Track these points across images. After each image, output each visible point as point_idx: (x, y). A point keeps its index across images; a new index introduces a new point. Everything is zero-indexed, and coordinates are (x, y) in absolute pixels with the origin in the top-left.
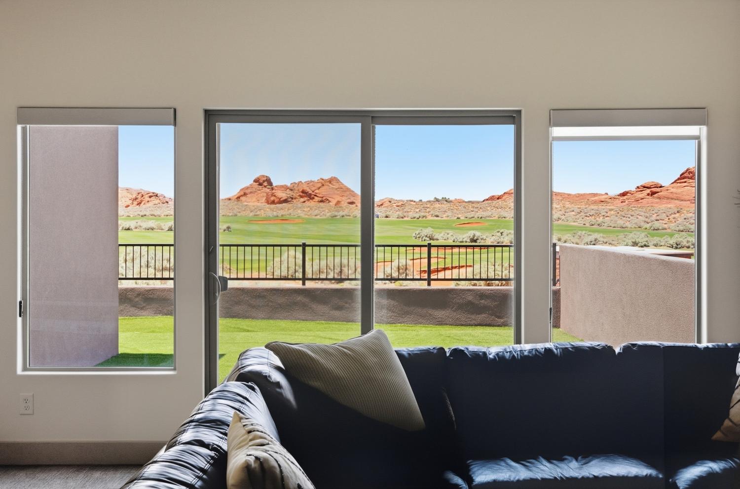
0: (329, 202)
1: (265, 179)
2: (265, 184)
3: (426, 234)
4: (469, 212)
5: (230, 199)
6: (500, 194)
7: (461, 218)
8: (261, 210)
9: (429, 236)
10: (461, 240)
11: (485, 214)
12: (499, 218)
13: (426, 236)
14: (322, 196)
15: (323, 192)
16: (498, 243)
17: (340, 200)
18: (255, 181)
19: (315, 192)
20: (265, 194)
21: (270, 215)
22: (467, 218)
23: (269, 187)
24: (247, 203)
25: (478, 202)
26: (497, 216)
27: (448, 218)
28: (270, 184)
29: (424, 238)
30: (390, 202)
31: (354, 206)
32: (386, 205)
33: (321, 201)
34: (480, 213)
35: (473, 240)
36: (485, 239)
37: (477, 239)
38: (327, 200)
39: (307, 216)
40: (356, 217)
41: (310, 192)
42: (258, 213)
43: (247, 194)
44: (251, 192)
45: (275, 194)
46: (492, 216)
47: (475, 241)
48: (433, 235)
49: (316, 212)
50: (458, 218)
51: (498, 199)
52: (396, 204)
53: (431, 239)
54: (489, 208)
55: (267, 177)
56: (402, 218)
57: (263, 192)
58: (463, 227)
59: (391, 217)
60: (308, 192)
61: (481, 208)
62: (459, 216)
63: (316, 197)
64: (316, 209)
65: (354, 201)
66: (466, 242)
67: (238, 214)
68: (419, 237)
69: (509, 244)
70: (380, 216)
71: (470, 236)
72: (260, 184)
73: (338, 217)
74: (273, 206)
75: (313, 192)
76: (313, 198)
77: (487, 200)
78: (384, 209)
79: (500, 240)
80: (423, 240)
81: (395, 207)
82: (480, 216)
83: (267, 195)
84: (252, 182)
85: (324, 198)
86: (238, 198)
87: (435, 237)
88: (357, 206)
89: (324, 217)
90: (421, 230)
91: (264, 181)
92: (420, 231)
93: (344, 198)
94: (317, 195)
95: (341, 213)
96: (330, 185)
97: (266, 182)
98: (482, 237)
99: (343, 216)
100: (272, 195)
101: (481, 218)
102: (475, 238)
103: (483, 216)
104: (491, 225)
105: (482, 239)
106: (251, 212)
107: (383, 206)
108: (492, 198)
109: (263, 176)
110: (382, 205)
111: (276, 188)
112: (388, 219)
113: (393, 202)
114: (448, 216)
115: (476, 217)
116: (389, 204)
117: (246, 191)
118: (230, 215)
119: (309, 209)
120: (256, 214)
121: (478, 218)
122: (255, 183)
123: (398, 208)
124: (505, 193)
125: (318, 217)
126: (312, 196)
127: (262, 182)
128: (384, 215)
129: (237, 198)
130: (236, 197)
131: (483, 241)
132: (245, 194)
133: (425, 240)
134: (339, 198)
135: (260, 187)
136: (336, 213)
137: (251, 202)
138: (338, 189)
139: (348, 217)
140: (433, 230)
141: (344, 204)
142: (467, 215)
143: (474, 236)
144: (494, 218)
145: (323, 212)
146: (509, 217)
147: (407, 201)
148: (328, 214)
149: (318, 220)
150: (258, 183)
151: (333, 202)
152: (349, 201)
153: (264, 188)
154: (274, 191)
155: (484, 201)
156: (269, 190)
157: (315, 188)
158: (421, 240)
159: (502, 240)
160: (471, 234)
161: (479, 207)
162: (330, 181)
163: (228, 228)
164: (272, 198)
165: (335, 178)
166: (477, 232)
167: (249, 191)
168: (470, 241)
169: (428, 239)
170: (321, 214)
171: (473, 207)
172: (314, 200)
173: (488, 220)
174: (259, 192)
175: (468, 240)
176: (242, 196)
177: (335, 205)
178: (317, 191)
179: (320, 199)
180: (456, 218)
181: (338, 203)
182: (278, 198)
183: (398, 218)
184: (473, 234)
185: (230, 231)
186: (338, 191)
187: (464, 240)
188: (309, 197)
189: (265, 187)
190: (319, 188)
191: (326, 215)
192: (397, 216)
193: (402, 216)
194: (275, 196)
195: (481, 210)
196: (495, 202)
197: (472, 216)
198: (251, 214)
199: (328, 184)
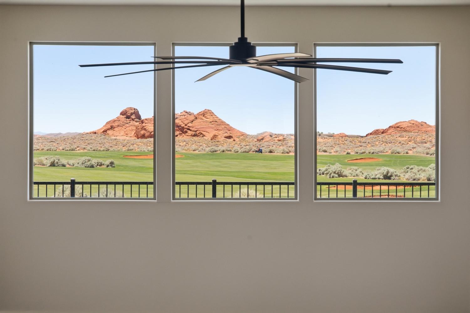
0: (203, 136)
1: (133, 111)
2: (133, 117)
3: (334, 171)
4: (358, 147)
5: (95, 133)
6: (385, 128)
7: (352, 153)
8: (134, 144)
9: (338, 173)
10: (373, 177)
11: (376, 149)
12: (392, 153)
13: (335, 173)
14: (196, 130)
15: (197, 125)
16: (414, 180)
17: (217, 134)
18: (123, 113)
19: (188, 125)
20: (135, 128)
21: (145, 150)
22: (357, 153)
23: (137, 120)
24: (115, 137)
25: (362, 137)
26: (390, 151)
27: (337, 154)
28: (139, 117)
29: (332, 174)
30: (271, 136)
31: (232, 140)
32: (267, 139)
33: (194, 135)
34: (369, 149)
35: (387, 177)
36: (400, 176)
37: (391, 176)
38: (202, 134)
39: (184, 151)
40: (237, 152)
41: (183, 125)
42: (131, 147)
43: (115, 128)
44: (118, 126)
45: (145, 127)
46: (385, 151)
47: (389, 178)
48: (342, 172)
49: (194, 147)
50: (348, 153)
51: (383, 133)
52: (277, 139)
53: (340, 175)
54: (377, 143)
55: (135, 109)
56: (288, 153)
57: (132, 125)
58: (357, 163)
59: (276, 152)
60: (180, 126)
61: (369, 143)
62: (349, 151)
63: (189, 131)
64: (193, 144)
65: (231, 135)
66: (379, 179)
67: (110, 148)
68: (327, 174)
69: (426, 182)
70: (263, 151)
71: (384, 173)
72: (128, 117)
73: (218, 152)
74: (145, 140)
75: (186, 125)
76: (186, 132)
77: (371, 134)
78: (266, 143)
79: (416, 176)
80: (331, 176)
81: (277, 141)
82: (372, 151)
83: (136, 128)
84: (118, 115)
85: (198, 132)
86: (105, 131)
87: (344, 174)
88: (234, 140)
89: (203, 152)
90: (329, 166)
91: (132, 114)
92: (328, 168)
93: (220, 132)
94: (191, 129)
95: (221, 148)
96: (204, 118)
97: (134, 115)
98: (396, 174)
99: (223, 151)
100: (142, 129)
101: (373, 153)
102: (389, 174)
103: (375, 151)
104: (386, 160)
105: (396, 176)
106: (123, 147)
107: (263, 141)
108: (376, 132)
109: (131, 108)
110: (262, 139)
111: (146, 121)
112: (272, 154)
113: (274, 136)
114: (337, 152)
115: (367, 152)
116: (270, 138)
117: (113, 124)
118: (102, 149)
119: (185, 143)
120: (130, 148)
121: (370, 153)
122: (122, 116)
123: (280, 142)
124: (390, 127)
125: (197, 152)
126: (185, 130)
127: (129, 114)
128: (268, 150)
129: (103, 132)
130: (102, 130)
131: (397, 178)
132: (112, 128)
133: (333, 177)
134: (216, 133)
135: (127, 120)
136: (216, 148)
137: (120, 135)
138: (213, 123)
139: (229, 152)
140: (341, 166)
141: (221, 138)
142: (356, 150)
143: (388, 172)
144: (387, 153)
145: (201, 147)
146: (403, 153)
147: (287, 135)
148: (208, 149)
149: (197, 155)
150: (125, 116)
151: (209, 136)
152: (226, 135)
153: (131, 121)
154: (144, 125)
155: (367, 135)
156: (138, 123)
157: (188, 121)
158: (328, 177)
159: (418, 176)
160: (384, 170)
161: (367, 142)
162: (204, 114)
163: (112, 163)
164: (142, 132)
165: (209, 110)
166: (391, 169)
167: (117, 124)
168: (383, 178)
169: (337, 176)
170: (200, 149)
171: (360, 142)
172: (187, 134)
173: (381, 156)
174: (127, 125)
175: (382, 177)
176: (108, 129)
177: (211, 140)
178: (190, 125)
179: (194, 133)
180: (345, 153)
181: (215, 137)
182: (149, 132)
183: (283, 153)
184: (386, 171)
185: (114, 167)
186: (212, 124)
187: (377, 177)
188: (182, 131)
189: (133, 120)
190: (192, 121)
191: (205, 150)
192: (282, 151)
193: (287, 151)
194: (145, 129)
195: (370, 145)
196: (381, 136)
197: (363, 151)
198: (124, 149)
199: (202, 117)
